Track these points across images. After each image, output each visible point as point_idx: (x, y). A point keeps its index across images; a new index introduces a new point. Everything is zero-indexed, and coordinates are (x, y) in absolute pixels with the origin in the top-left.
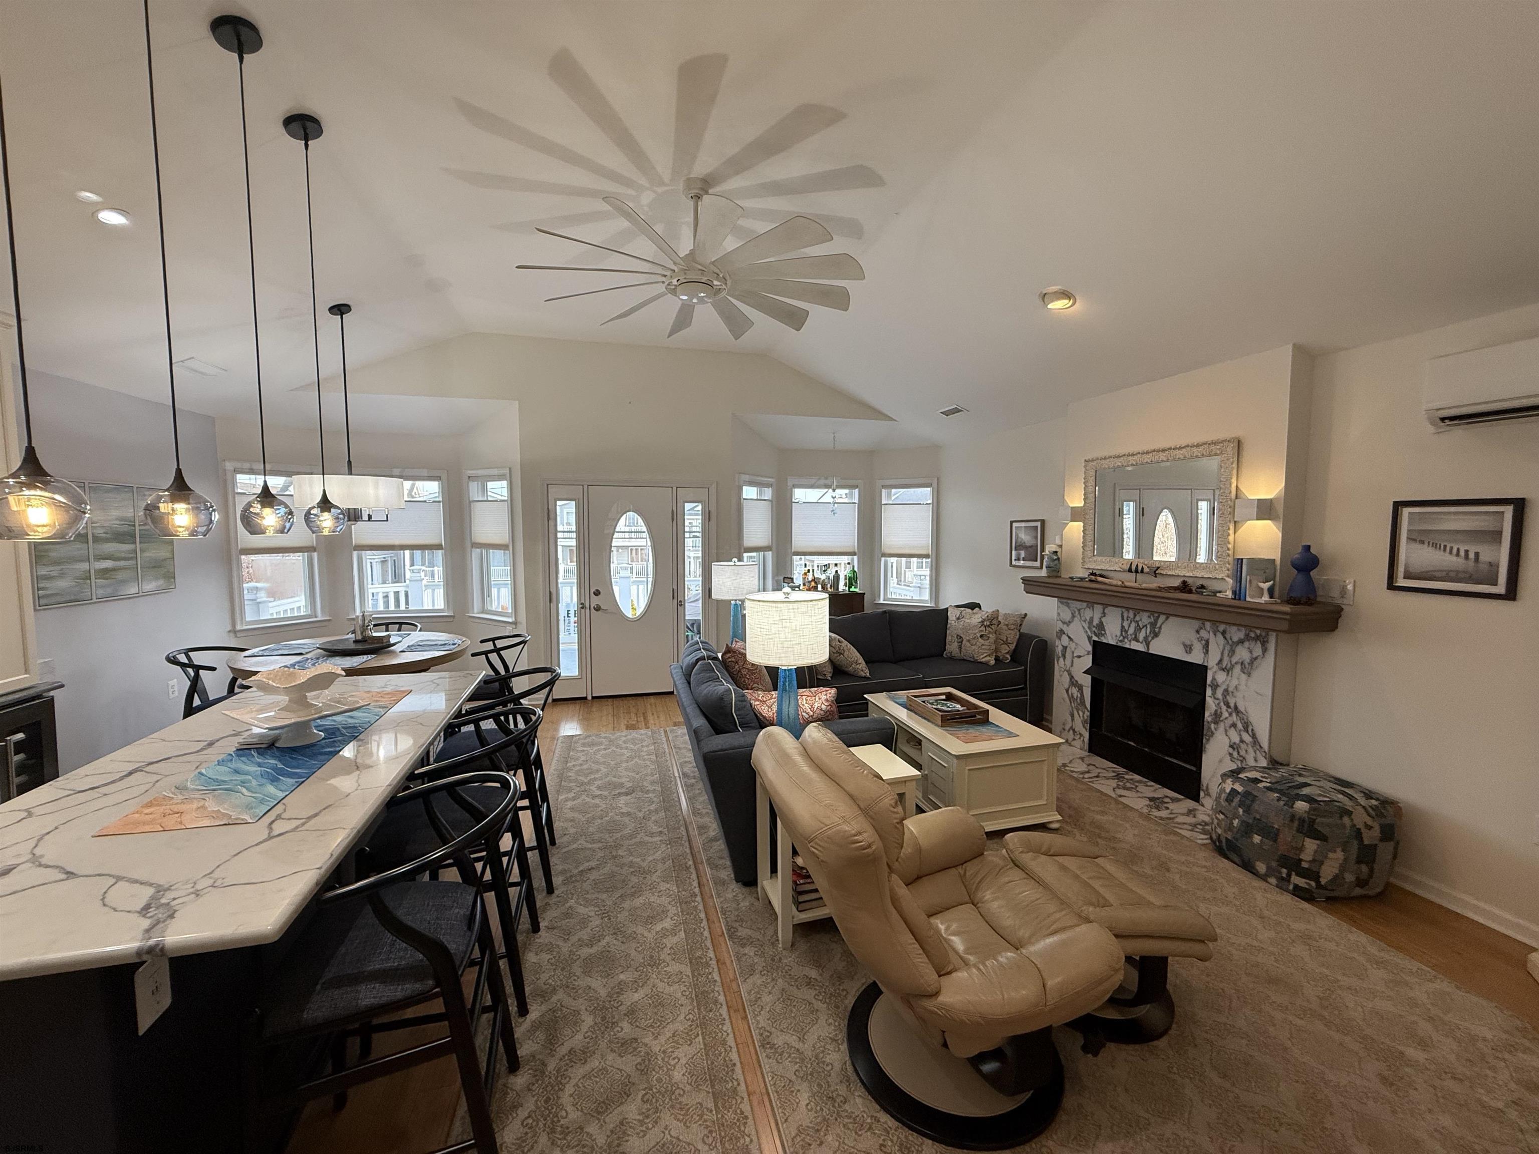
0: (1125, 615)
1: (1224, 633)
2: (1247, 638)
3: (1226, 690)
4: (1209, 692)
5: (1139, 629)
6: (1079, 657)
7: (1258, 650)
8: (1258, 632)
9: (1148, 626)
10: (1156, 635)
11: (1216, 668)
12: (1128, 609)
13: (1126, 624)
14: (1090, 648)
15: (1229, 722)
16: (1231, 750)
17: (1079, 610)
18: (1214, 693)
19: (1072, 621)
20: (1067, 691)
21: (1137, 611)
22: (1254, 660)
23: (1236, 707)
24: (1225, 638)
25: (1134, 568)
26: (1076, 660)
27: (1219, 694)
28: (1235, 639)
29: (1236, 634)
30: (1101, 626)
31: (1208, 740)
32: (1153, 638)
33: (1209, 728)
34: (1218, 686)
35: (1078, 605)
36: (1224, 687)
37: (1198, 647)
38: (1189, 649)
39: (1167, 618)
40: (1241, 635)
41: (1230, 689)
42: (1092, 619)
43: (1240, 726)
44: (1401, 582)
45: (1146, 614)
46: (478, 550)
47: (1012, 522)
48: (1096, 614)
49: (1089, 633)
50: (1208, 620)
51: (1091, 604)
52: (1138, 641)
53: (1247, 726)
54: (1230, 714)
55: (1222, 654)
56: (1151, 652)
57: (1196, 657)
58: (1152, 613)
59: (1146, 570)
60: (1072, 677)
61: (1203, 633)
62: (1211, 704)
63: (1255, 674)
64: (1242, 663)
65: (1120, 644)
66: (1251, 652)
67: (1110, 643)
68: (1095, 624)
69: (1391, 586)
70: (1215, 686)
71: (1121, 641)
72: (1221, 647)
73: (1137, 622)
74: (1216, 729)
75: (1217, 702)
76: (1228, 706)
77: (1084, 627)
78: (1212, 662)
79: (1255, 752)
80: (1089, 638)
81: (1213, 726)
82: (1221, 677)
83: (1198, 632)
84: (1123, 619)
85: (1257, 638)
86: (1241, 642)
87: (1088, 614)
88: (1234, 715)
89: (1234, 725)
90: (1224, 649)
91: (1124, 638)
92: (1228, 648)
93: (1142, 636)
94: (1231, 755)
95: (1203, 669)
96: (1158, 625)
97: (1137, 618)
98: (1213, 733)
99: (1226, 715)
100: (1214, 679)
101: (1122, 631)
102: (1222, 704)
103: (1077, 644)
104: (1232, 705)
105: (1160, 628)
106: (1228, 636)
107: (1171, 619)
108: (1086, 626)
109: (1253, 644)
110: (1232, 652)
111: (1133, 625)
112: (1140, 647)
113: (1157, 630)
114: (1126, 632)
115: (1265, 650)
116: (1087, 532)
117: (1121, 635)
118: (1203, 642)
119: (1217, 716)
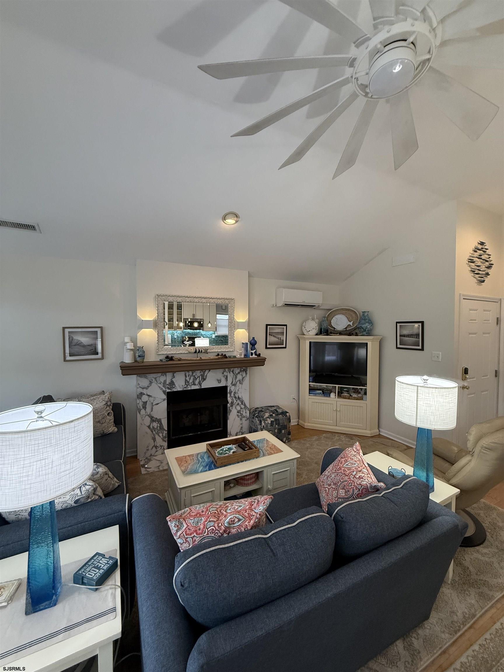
0: (187, 374)
1: (233, 371)
2: (241, 371)
3: (235, 393)
4: (229, 395)
5: (195, 379)
6: (157, 404)
7: (244, 375)
8: (244, 368)
9: (200, 377)
10: (204, 379)
11: (231, 385)
12: (188, 371)
13: (188, 379)
14: (165, 397)
15: (237, 403)
16: (238, 414)
17: (155, 378)
18: (230, 395)
19: (151, 385)
20: (149, 427)
21: (193, 371)
22: (243, 378)
23: (238, 397)
24: (233, 373)
25: (198, 351)
26: (154, 407)
27: (232, 395)
28: (237, 373)
29: (237, 371)
30: (172, 383)
31: (229, 414)
32: (203, 381)
33: (230, 409)
34: (232, 392)
35: (154, 375)
36: (234, 392)
37: (223, 380)
38: (219, 381)
39: (209, 371)
40: (239, 370)
41: (236, 392)
42: (165, 381)
43: (240, 403)
44: (268, 346)
45: (199, 371)
47: (64, 328)
48: (168, 378)
49: (164, 389)
50: (226, 368)
51: (164, 373)
52: (195, 385)
53: (242, 402)
54: (237, 401)
55: (233, 379)
56: (202, 387)
57: (223, 384)
58: (202, 370)
59: (203, 351)
60: (152, 417)
61: (225, 374)
62: (229, 399)
63: (244, 383)
64: (240, 381)
65: (185, 389)
66: (242, 376)
67: (179, 390)
68: (167, 383)
69: (266, 348)
70: (231, 393)
71: (185, 388)
72: (232, 377)
73: (194, 376)
74: (232, 409)
75: (232, 398)
76: (236, 398)
77: (160, 387)
78: (229, 384)
79: (246, 410)
80: (164, 392)
81: (231, 408)
82: (233, 388)
83: (223, 373)
84: (186, 376)
85: (244, 370)
86: (239, 373)
87: (162, 379)
88: (238, 400)
89: (238, 404)
90: (233, 377)
91: (187, 385)
92: (234, 376)
93: (197, 382)
94: (238, 415)
95: (226, 387)
96: (205, 375)
97: (194, 374)
98: (231, 411)
99: (235, 401)
100: (230, 390)
101: (186, 383)
102: (234, 398)
103: (155, 398)
104: (237, 397)
105: (206, 376)
106: (234, 372)
107: (211, 370)
108: (161, 386)
109: (243, 372)
110: (236, 377)
111: (192, 378)
112: (197, 387)
113: (205, 377)
114: (188, 382)
115: (246, 374)
116: (160, 335)
117: (186, 384)
118: (225, 377)
119: (232, 403)
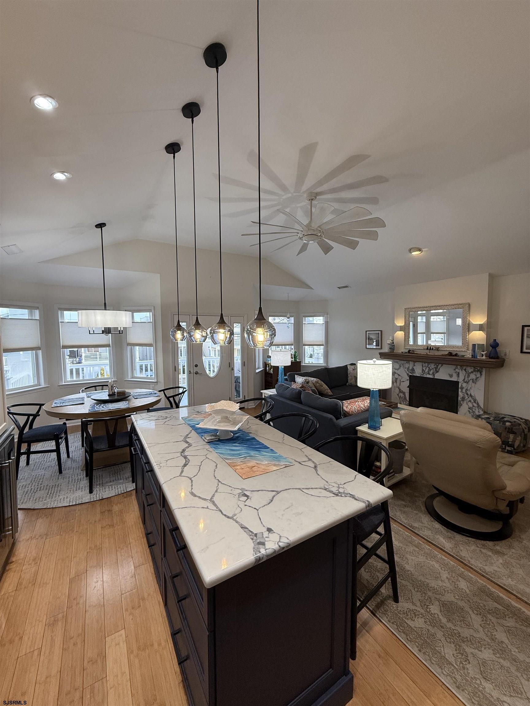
0: (424, 365)
1: (465, 370)
2: (475, 371)
3: (467, 390)
4: (460, 390)
5: (430, 370)
6: (403, 382)
7: (478, 375)
8: (479, 368)
9: (434, 369)
10: (437, 372)
11: (462, 382)
12: (425, 362)
13: (424, 368)
14: (408, 378)
15: (468, 400)
16: (469, 410)
17: (403, 364)
18: (462, 391)
19: (400, 368)
20: (398, 395)
21: (429, 363)
22: (477, 378)
23: (471, 395)
24: (466, 371)
25: (429, 348)
26: (402, 383)
27: (464, 391)
28: (470, 372)
29: (470, 370)
30: (413, 370)
31: (460, 407)
32: (436, 373)
33: (460, 403)
34: (463, 388)
35: (402, 362)
36: (466, 388)
37: (455, 375)
38: (451, 376)
39: (442, 366)
40: (472, 370)
41: (468, 389)
42: (409, 368)
43: (472, 401)
44: (525, 350)
45: (434, 364)
46: (130, 347)
47: (366, 331)
48: (411, 365)
49: (408, 372)
50: (459, 365)
51: (408, 361)
52: (429, 374)
53: (475, 401)
54: (469, 397)
55: (465, 377)
56: (435, 378)
57: (454, 379)
58: (436, 363)
59: (434, 348)
60: (400, 389)
61: (457, 370)
62: (460, 394)
63: (478, 383)
64: (473, 379)
65: (422, 376)
66: (476, 376)
67: (417, 375)
68: (410, 369)
69: (522, 352)
70: (462, 388)
71: (422, 375)
72: (464, 375)
73: (429, 367)
74: (463, 403)
75: (463, 393)
76: (467, 394)
77: (405, 371)
78: (461, 380)
79: (478, 409)
80: (408, 374)
81: (462, 402)
82: (464, 385)
83: (455, 370)
84: (423, 366)
85: (478, 371)
86: (472, 372)
87: (407, 365)
88: (470, 397)
89: (470, 401)
90: (465, 375)
91: (424, 374)
92: (467, 374)
93: (431, 372)
94: (469, 411)
95: (457, 383)
96: (438, 368)
97: (429, 366)
98: (462, 404)
99: (466, 398)
100: (462, 386)
101: (422, 371)
102: (465, 394)
103: (402, 377)
104: (469, 394)
105: (439, 369)
106: (467, 371)
107: (444, 365)
108: (406, 370)
109: (476, 373)
110: (469, 376)
111: (427, 369)
112: (431, 377)
113: (438, 370)
114: (424, 371)
115: (481, 375)
116: (406, 335)
117: (422, 372)
118: (457, 373)
119: (463, 399)
